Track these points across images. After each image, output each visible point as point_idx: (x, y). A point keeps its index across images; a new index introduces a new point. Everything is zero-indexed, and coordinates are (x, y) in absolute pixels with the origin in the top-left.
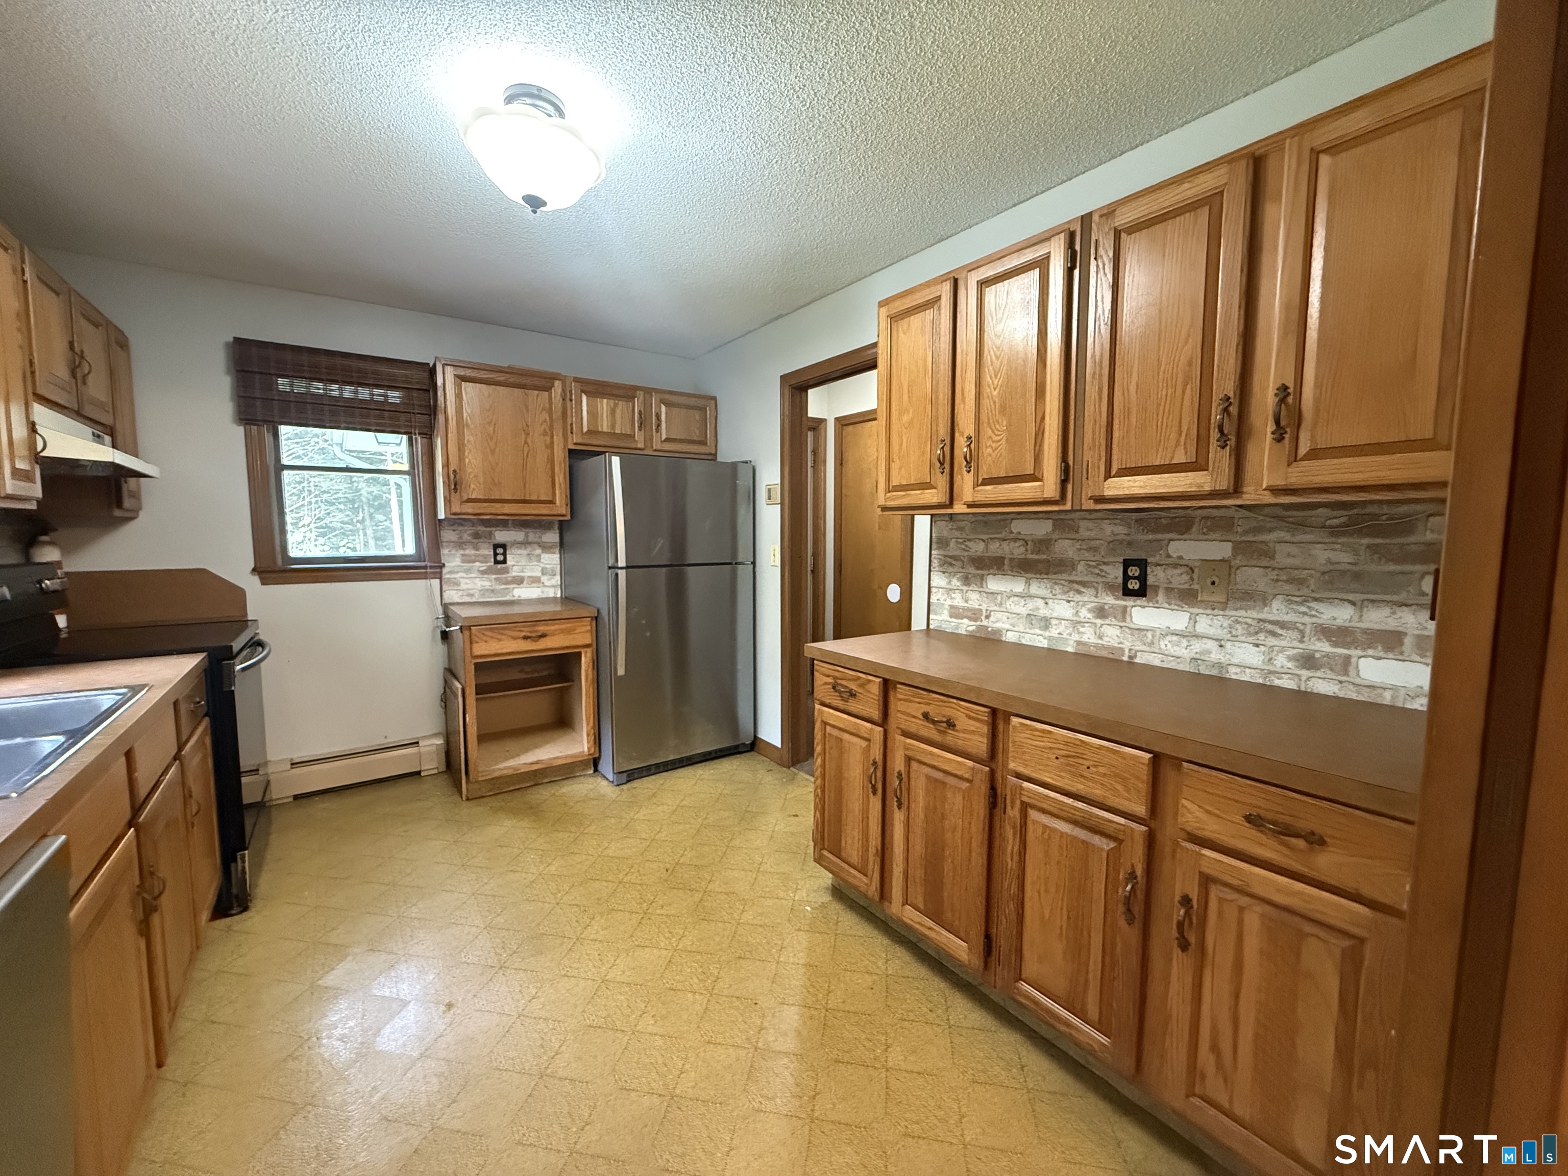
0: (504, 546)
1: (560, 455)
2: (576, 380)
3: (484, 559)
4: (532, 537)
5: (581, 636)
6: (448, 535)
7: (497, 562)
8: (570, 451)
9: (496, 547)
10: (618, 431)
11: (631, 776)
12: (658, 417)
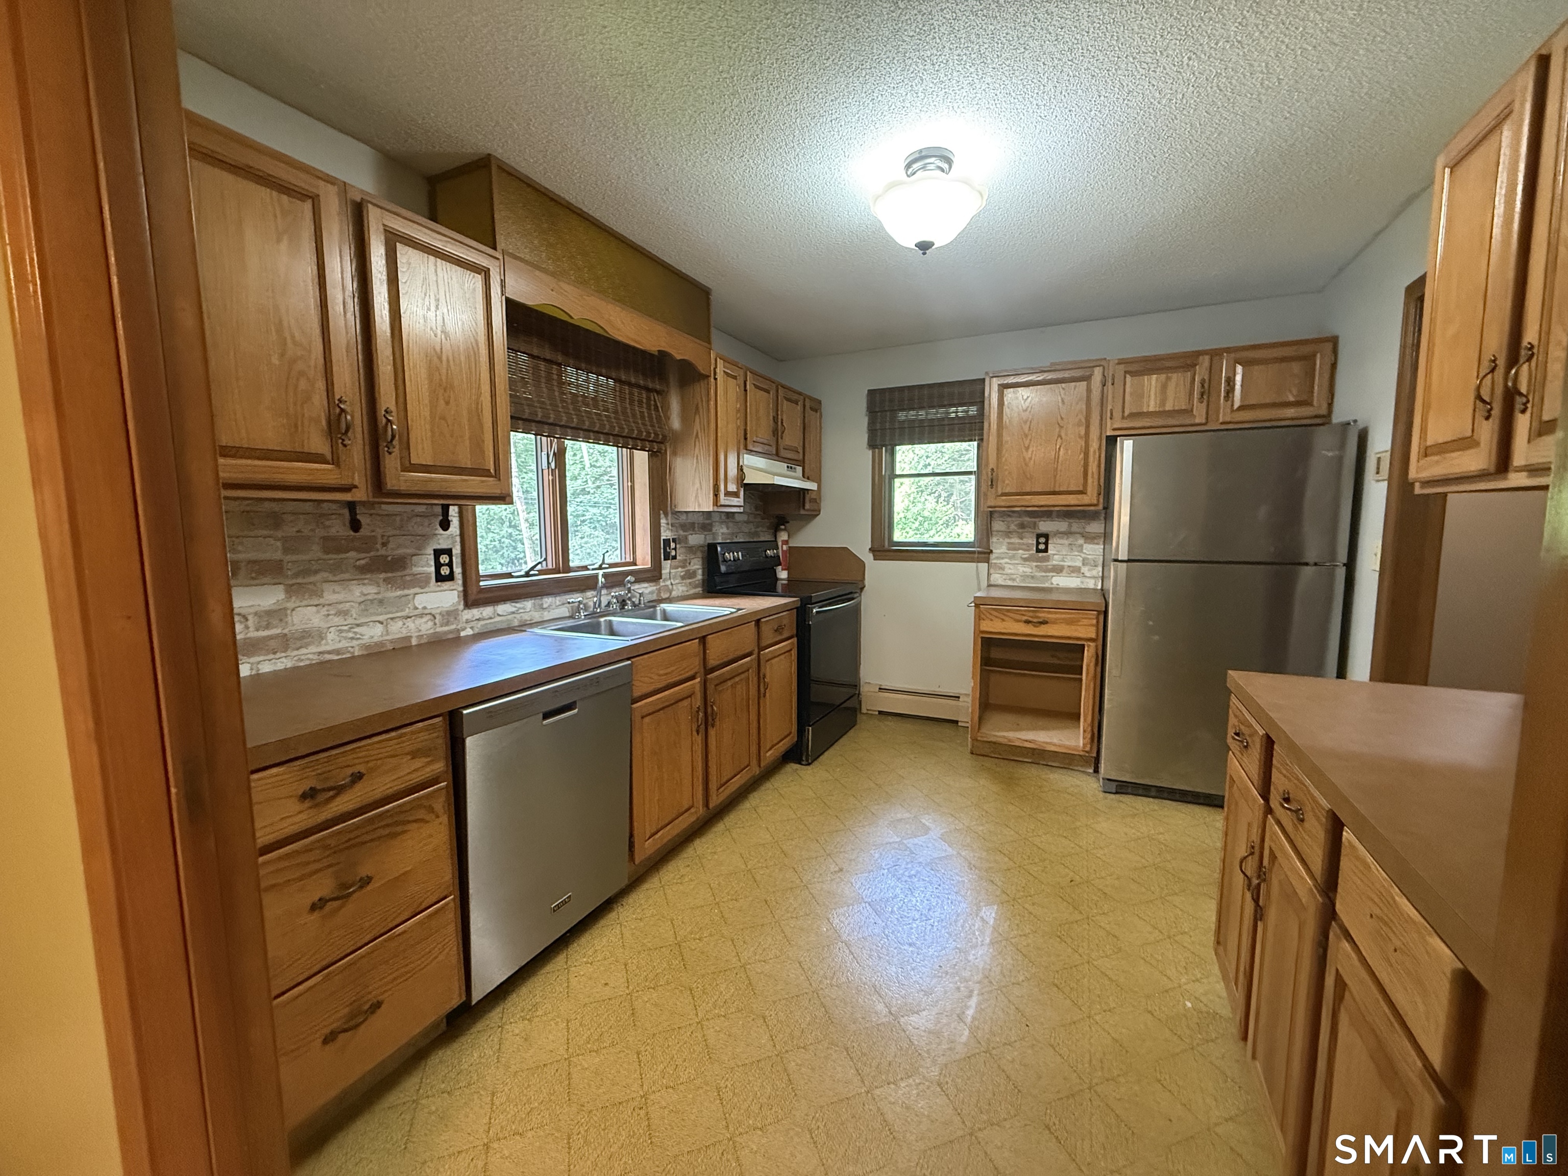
0: (1046, 536)
1: (1095, 442)
2: (1121, 361)
3: (1026, 548)
4: (1075, 527)
5: (1084, 630)
6: (998, 525)
7: (1038, 551)
8: (1107, 436)
9: (1039, 536)
10: (1169, 408)
11: (1122, 788)
12: (1230, 382)
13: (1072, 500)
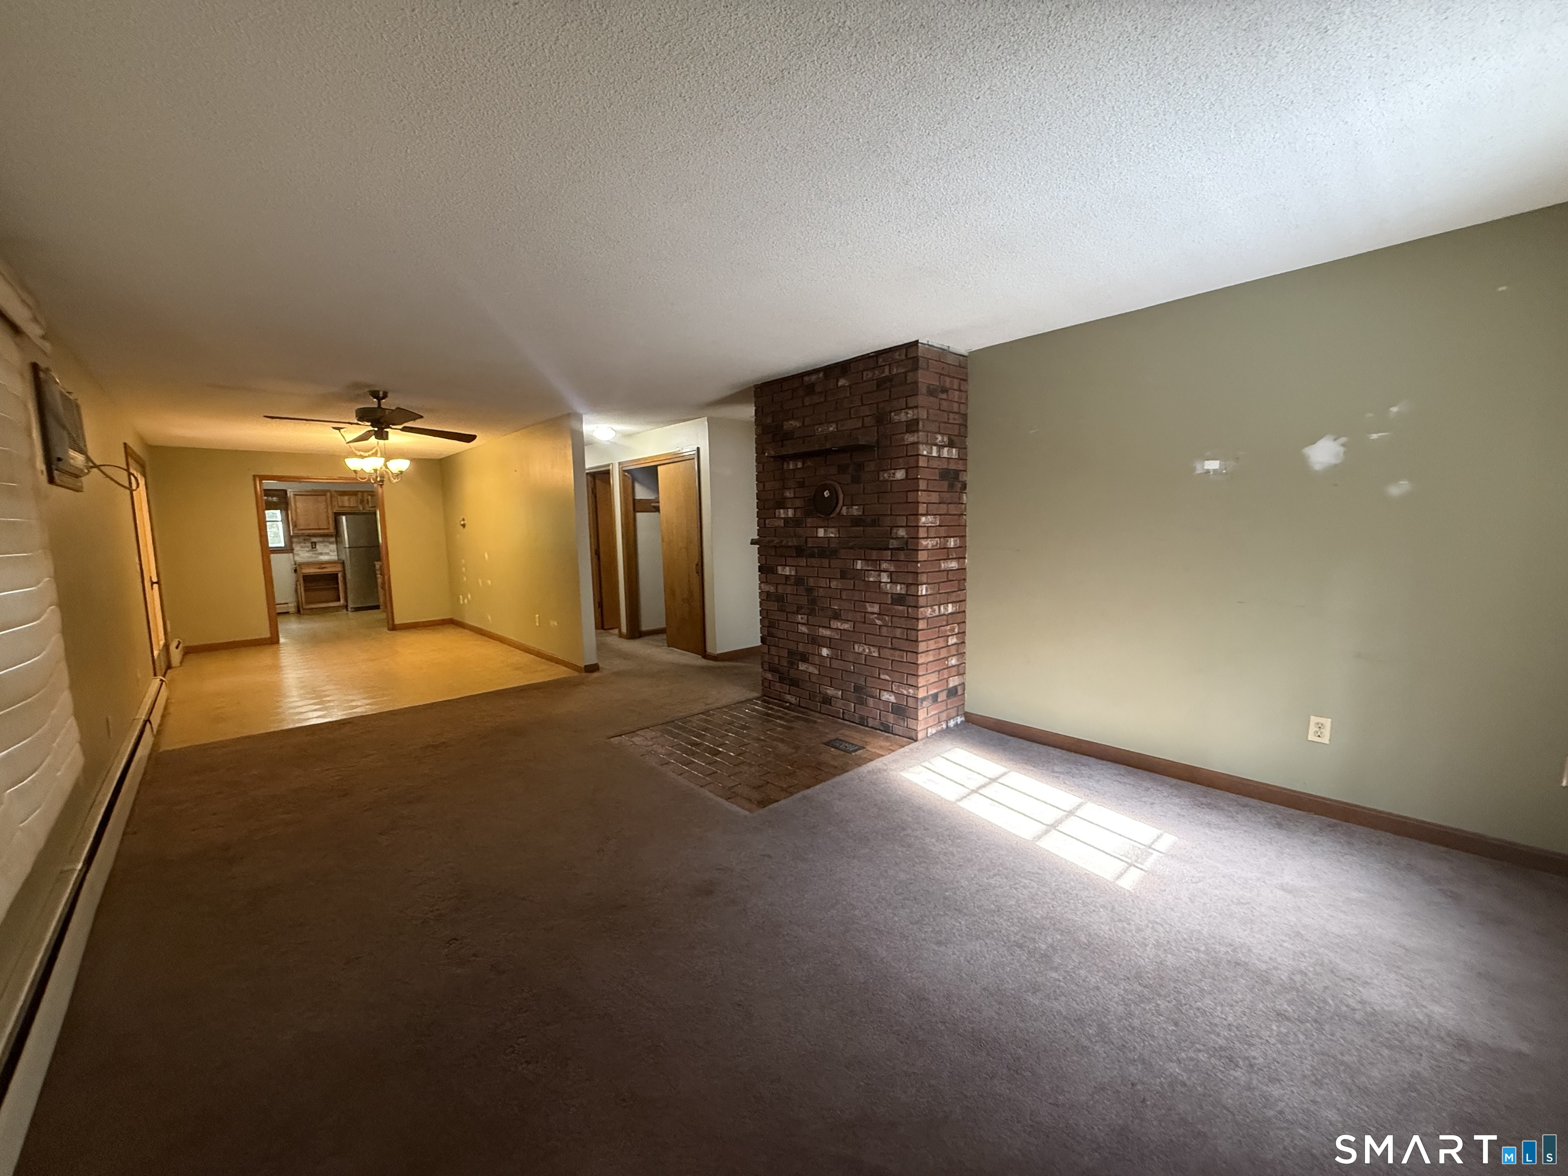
0: (315, 543)
1: (331, 515)
2: (336, 491)
3: (308, 547)
4: (324, 540)
5: (337, 569)
6: (295, 540)
7: (313, 548)
8: (335, 513)
9: (312, 543)
10: (352, 505)
11: (357, 609)
12: (368, 500)
13: (326, 531)
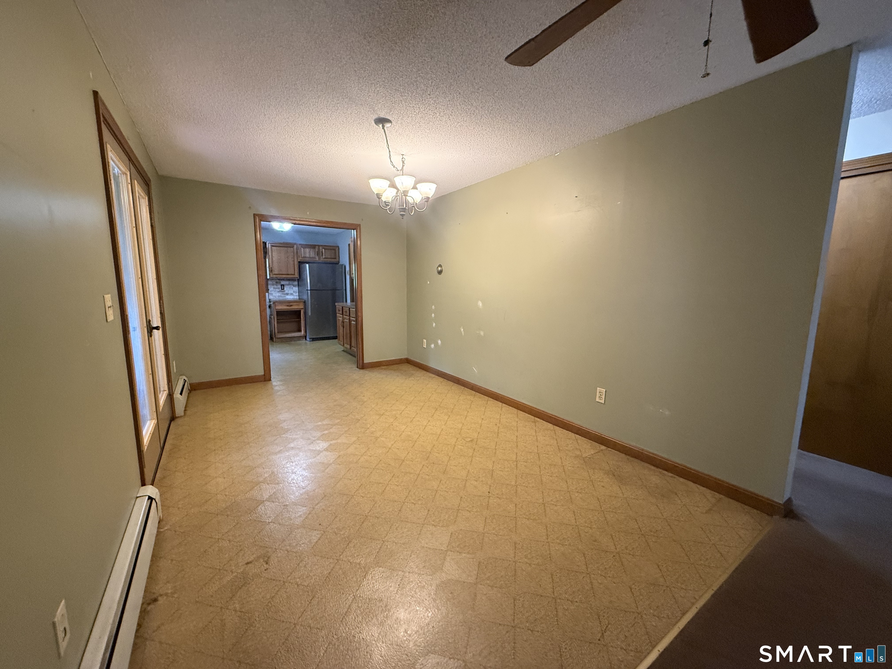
0: (283, 285)
1: (296, 263)
2: (300, 244)
3: (279, 288)
4: (290, 283)
5: (301, 306)
6: (270, 282)
7: (282, 289)
8: (299, 262)
9: (281, 285)
10: (311, 256)
11: (313, 340)
12: (322, 252)
13: (292, 276)
